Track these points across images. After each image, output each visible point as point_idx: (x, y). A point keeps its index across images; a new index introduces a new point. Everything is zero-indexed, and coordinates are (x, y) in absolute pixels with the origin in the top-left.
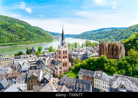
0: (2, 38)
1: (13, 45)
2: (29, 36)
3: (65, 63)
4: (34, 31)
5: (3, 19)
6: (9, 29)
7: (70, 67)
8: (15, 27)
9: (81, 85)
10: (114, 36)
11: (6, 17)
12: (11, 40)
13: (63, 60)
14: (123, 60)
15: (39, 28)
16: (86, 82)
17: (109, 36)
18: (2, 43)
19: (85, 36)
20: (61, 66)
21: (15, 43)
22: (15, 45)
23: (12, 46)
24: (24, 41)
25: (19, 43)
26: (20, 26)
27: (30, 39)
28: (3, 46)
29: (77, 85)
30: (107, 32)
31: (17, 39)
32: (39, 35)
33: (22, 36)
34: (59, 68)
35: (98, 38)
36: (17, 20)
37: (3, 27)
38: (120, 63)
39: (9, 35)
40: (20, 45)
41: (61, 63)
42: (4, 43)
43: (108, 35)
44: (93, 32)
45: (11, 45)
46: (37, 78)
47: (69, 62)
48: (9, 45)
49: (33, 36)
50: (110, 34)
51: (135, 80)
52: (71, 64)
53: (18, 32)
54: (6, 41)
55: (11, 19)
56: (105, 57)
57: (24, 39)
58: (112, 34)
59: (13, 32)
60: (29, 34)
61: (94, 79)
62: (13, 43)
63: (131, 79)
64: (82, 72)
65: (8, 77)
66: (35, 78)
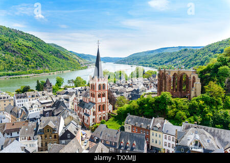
1: (13, 75)
2: (41, 59)
3: (102, 104)
4: (50, 51)
6: (6, 48)
7: (110, 111)
8: (16, 45)
9: (129, 142)
10: (183, 61)
11: (1, 28)
12: (11, 66)
13: (99, 100)
14: (197, 100)
15: (58, 46)
16: (137, 136)
17: (174, 61)
19: (136, 61)
20: (95, 110)
21: (16, 72)
22: (16, 75)
23: (11, 77)
24: (33, 68)
25: (23, 72)
26: (25, 43)
27: (42, 64)
29: (123, 141)
30: (171, 54)
31: (21, 65)
32: (57, 59)
33: (28, 61)
34: (92, 113)
35: (156, 64)
36: (21, 32)
38: (193, 105)
39: (6, 58)
40: (26, 76)
41: (95, 106)
43: (173, 59)
44: (149, 53)
45: (9, 75)
46: (54, 130)
47: (109, 104)
48: (7, 75)
49: (47, 60)
50: (177, 58)
51: (216, 132)
52: (112, 106)
53: (22, 52)
55: (10, 30)
56: (168, 95)
57: (32, 65)
58: (180, 57)
59: (13, 54)
60: (41, 57)
61: (149, 132)
62: (13, 71)
63: (211, 130)
64: (130, 120)
65: (5, 129)
66: (52, 131)
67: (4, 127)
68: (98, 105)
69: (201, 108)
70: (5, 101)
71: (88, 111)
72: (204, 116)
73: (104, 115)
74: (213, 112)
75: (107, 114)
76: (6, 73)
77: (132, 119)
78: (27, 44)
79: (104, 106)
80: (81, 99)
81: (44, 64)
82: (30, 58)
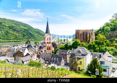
0: (9, 36)
2: (31, 35)
3: (49, 47)
4: (35, 32)
5: (11, 22)
6: (14, 29)
7: (53, 51)
8: (19, 28)
9: (55, 59)
11: (13, 21)
12: (16, 38)
13: (48, 45)
14: (92, 43)
15: (39, 30)
16: (59, 56)
18: (9, 40)
20: (45, 49)
21: (19, 40)
22: (18, 41)
23: (16, 42)
24: (26, 39)
25: (22, 40)
26: (24, 28)
27: (31, 37)
28: (9, 42)
29: (52, 58)
31: (21, 37)
32: (38, 35)
33: (24, 35)
34: (44, 51)
36: (22, 23)
37: (10, 28)
38: (90, 45)
39: (14, 34)
40: (23, 42)
41: (45, 47)
42: (10, 40)
45: (15, 42)
47: (52, 47)
48: (14, 41)
49: (33, 36)
51: (97, 54)
52: (54, 48)
53: (22, 32)
54: (12, 38)
55: (17, 22)
56: (78, 41)
57: (26, 37)
59: (17, 32)
60: (31, 34)
61: (67, 56)
62: (17, 40)
63: (95, 53)
64: (59, 51)
65: (2, 54)
66: (21, 53)
67: (2, 53)
68: (47, 47)
69: (94, 46)
70: (8, 48)
71: (42, 50)
72: (95, 50)
73: (50, 52)
74: (100, 48)
75: (51, 52)
76: (14, 40)
77: (60, 51)
78: (25, 28)
79: (50, 48)
80: (41, 46)
81: (32, 37)
82: (25, 35)
